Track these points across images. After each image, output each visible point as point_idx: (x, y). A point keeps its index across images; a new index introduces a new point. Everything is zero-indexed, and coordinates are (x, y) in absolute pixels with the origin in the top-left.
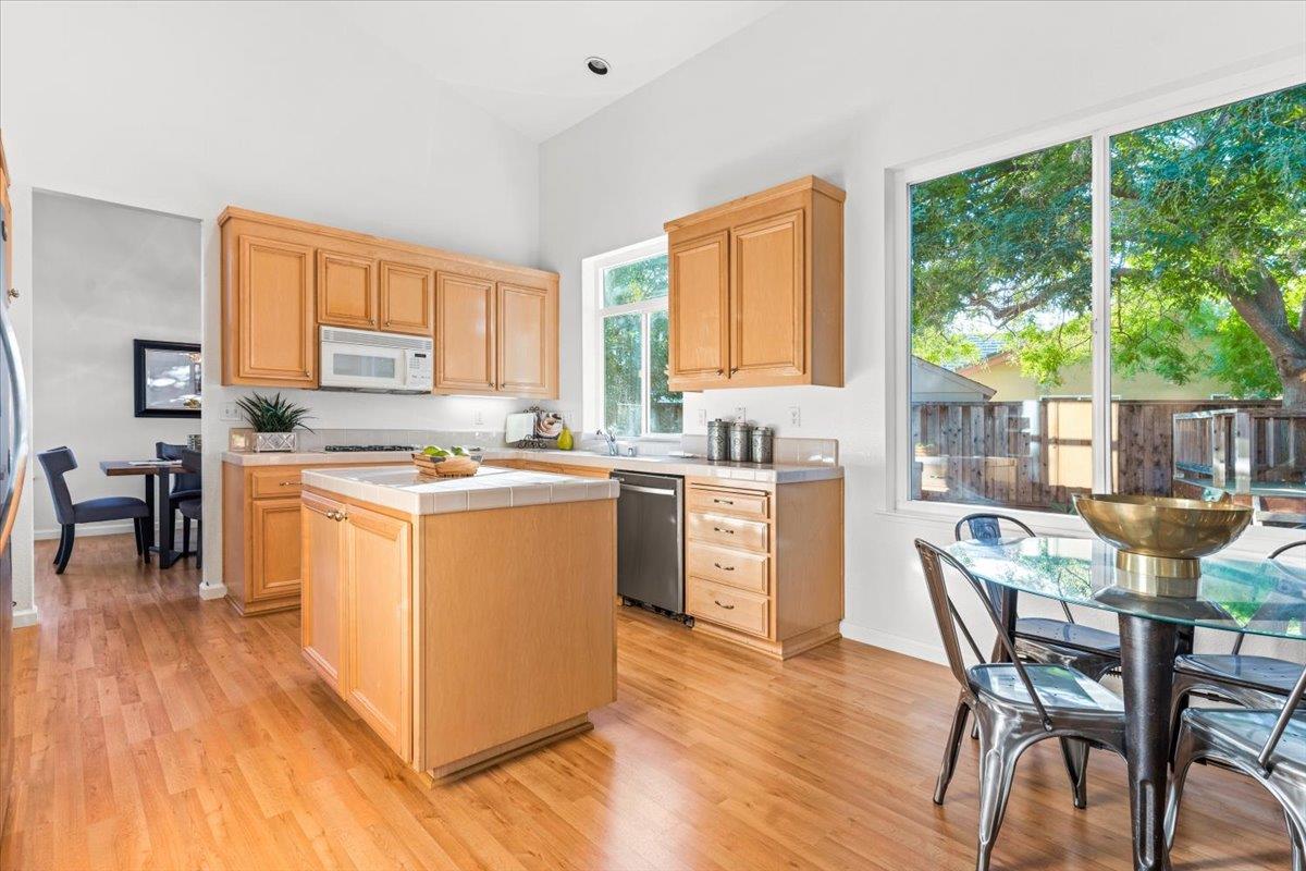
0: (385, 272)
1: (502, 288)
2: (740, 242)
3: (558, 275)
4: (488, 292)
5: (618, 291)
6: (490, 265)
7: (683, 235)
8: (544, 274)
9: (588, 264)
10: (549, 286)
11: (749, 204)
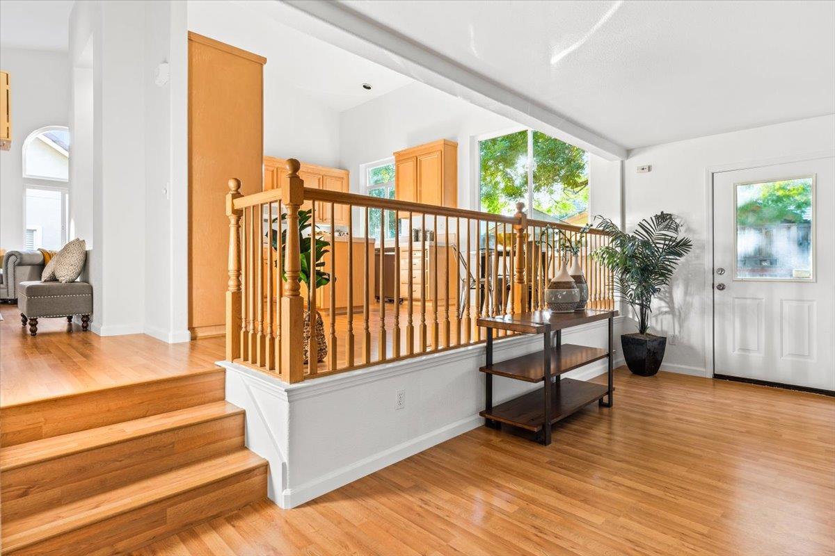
0: (279, 172)
1: (325, 178)
2: (420, 161)
3: (348, 171)
4: (319, 179)
5: (375, 178)
6: (320, 168)
7: (401, 157)
8: (343, 171)
9: (362, 166)
10: (345, 177)
11: (423, 147)
